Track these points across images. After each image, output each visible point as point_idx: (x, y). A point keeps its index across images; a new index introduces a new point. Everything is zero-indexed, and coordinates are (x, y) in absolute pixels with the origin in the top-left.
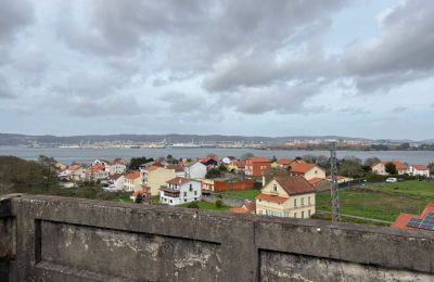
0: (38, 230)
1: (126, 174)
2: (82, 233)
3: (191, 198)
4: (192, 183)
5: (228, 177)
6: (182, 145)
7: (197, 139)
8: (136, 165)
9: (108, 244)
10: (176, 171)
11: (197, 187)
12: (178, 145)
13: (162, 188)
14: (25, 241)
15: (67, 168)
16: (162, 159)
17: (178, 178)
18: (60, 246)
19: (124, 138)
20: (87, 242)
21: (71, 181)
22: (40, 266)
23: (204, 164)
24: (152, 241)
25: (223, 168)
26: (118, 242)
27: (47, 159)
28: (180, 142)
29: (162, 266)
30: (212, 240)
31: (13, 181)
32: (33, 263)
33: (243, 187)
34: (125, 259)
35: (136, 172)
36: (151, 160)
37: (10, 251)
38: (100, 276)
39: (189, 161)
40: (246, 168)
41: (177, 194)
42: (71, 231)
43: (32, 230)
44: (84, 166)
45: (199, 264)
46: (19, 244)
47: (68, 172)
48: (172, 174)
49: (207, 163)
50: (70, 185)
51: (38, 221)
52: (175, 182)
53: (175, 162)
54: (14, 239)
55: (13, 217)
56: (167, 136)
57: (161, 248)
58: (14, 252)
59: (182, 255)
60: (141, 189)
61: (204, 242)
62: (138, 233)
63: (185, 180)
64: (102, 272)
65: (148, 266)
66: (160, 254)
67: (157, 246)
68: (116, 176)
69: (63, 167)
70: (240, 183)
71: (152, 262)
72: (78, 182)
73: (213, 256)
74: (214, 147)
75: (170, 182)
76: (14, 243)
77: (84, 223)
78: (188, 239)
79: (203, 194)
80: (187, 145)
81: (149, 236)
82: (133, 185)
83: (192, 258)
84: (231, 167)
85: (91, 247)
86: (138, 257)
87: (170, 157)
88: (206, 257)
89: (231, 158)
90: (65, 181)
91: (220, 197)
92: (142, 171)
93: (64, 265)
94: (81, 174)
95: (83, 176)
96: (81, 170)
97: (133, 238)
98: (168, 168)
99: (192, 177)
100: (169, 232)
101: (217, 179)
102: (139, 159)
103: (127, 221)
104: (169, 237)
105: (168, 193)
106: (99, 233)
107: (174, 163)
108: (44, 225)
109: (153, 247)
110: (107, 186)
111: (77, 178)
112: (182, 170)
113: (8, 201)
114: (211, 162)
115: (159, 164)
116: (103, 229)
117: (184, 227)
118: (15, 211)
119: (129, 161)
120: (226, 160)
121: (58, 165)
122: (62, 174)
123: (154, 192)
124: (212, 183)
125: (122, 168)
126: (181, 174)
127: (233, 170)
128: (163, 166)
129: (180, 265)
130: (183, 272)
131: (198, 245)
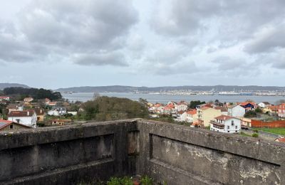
0: (151, 140)
1: (188, 111)
2: (176, 144)
3: (232, 130)
4: (233, 120)
5: (263, 117)
6: (225, 93)
7: (237, 88)
8: (194, 106)
9: (192, 154)
10: (222, 111)
11: (237, 123)
12: (223, 93)
13: (212, 122)
14: (144, 146)
15: (153, 106)
16: (211, 102)
17: (223, 116)
18: (163, 151)
19: (186, 88)
20: (179, 151)
21: (155, 113)
22: (152, 161)
23: (243, 106)
24: (223, 156)
25: (259, 111)
26: (199, 153)
27: (143, 100)
28: (224, 90)
29: (230, 173)
30: (273, 162)
31: (127, 112)
32: (148, 158)
33: (276, 126)
34: (203, 165)
35: (194, 110)
36: (204, 103)
37: (136, 150)
38: (187, 173)
39: (231, 104)
40: (280, 111)
41: (222, 127)
42: (169, 143)
43: (148, 139)
44: (163, 105)
45: (260, 178)
46: (141, 147)
47: (154, 108)
48: (218, 113)
49: (245, 107)
50: (155, 116)
51: (151, 135)
52: (221, 118)
53: (221, 104)
54: (138, 143)
55: (138, 131)
56: (215, 87)
57: (229, 162)
58: (138, 151)
59: (246, 169)
60: (197, 122)
61: (265, 163)
62: (213, 150)
63: (228, 118)
64: (188, 171)
65: (220, 172)
66: (229, 166)
67: (227, 160)
68: (181, 112)
69: (151, 105)
70: (274, 122)
71: (223, 171)
72: (159, 115)
73: (273, 174)
74: (251, 95)
75: (217, 119)
76: (138, 146)
77: (177, 139)
78: (251, 159)
79: (243, 128)
80: (229, 93)
81: (221, 153)
82: (192, 118)
83: (254, 173)
84: (266, 110)
85: (181, 154)
86: (212, 165)
87: (217, 101)
88: (267, 173)
89: (266, 103)
90: (152, 113)
91: (257, 131)
92: (198, 110)
93: (165, 162)
94: (161, 110)
95: (162, 111)
96: (161, 107)
97: (209, 152)
98: (216, 108)
99: (234, 115)
100: (236, 151)
101: (254, 119)
102: (196, 102)
103: (206, 141)
104: (236, 155)
105: (215, 125)
106: (187, 146)
107: (220, 106)
108: (154, 138)
109: (224, 160)
110: (176, 118)
111: (159, 112)
112: (226, 111)
113: (136, 122)
114: (249, 105)
115: (209, 106)
116: (189, 144)
117: (248, 150)
118: (139, 128)
119: (189, 103)
120: (262, 105)
121: (148, 104)
122: (151, 109)
123: (206, 124)
124: (250, 121)
125: (185, 107)
126: (225, 114)
127: (267, 112)
128: (212, 107)
129: (245, 176)
130: (247, 181)
131: (260, 164)
